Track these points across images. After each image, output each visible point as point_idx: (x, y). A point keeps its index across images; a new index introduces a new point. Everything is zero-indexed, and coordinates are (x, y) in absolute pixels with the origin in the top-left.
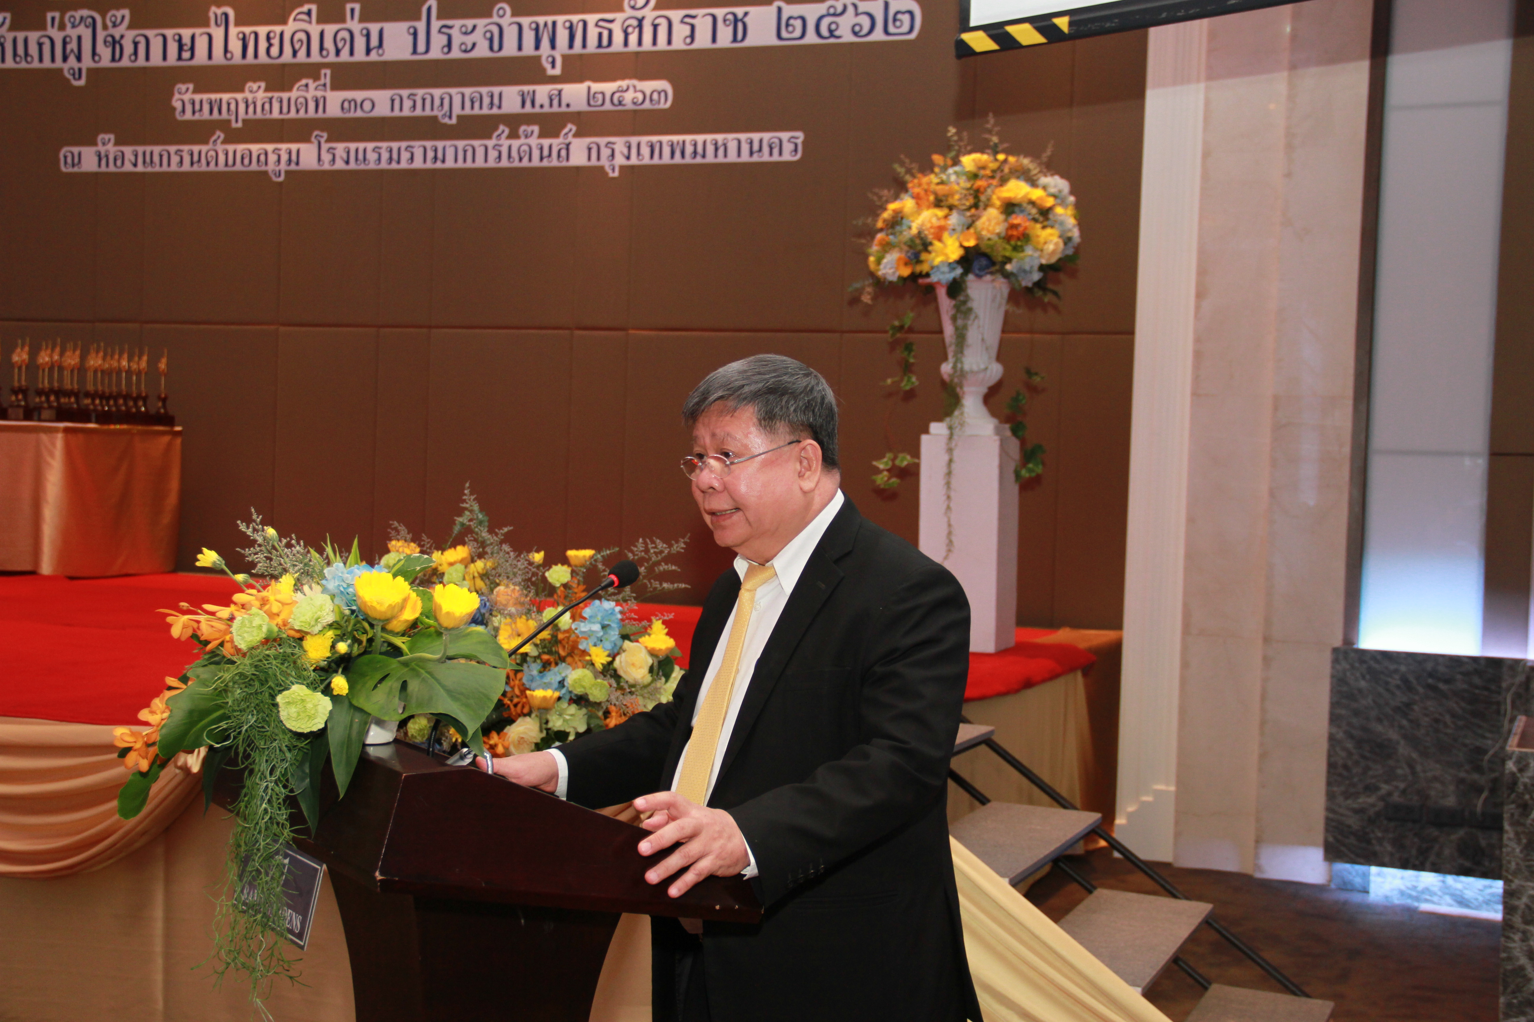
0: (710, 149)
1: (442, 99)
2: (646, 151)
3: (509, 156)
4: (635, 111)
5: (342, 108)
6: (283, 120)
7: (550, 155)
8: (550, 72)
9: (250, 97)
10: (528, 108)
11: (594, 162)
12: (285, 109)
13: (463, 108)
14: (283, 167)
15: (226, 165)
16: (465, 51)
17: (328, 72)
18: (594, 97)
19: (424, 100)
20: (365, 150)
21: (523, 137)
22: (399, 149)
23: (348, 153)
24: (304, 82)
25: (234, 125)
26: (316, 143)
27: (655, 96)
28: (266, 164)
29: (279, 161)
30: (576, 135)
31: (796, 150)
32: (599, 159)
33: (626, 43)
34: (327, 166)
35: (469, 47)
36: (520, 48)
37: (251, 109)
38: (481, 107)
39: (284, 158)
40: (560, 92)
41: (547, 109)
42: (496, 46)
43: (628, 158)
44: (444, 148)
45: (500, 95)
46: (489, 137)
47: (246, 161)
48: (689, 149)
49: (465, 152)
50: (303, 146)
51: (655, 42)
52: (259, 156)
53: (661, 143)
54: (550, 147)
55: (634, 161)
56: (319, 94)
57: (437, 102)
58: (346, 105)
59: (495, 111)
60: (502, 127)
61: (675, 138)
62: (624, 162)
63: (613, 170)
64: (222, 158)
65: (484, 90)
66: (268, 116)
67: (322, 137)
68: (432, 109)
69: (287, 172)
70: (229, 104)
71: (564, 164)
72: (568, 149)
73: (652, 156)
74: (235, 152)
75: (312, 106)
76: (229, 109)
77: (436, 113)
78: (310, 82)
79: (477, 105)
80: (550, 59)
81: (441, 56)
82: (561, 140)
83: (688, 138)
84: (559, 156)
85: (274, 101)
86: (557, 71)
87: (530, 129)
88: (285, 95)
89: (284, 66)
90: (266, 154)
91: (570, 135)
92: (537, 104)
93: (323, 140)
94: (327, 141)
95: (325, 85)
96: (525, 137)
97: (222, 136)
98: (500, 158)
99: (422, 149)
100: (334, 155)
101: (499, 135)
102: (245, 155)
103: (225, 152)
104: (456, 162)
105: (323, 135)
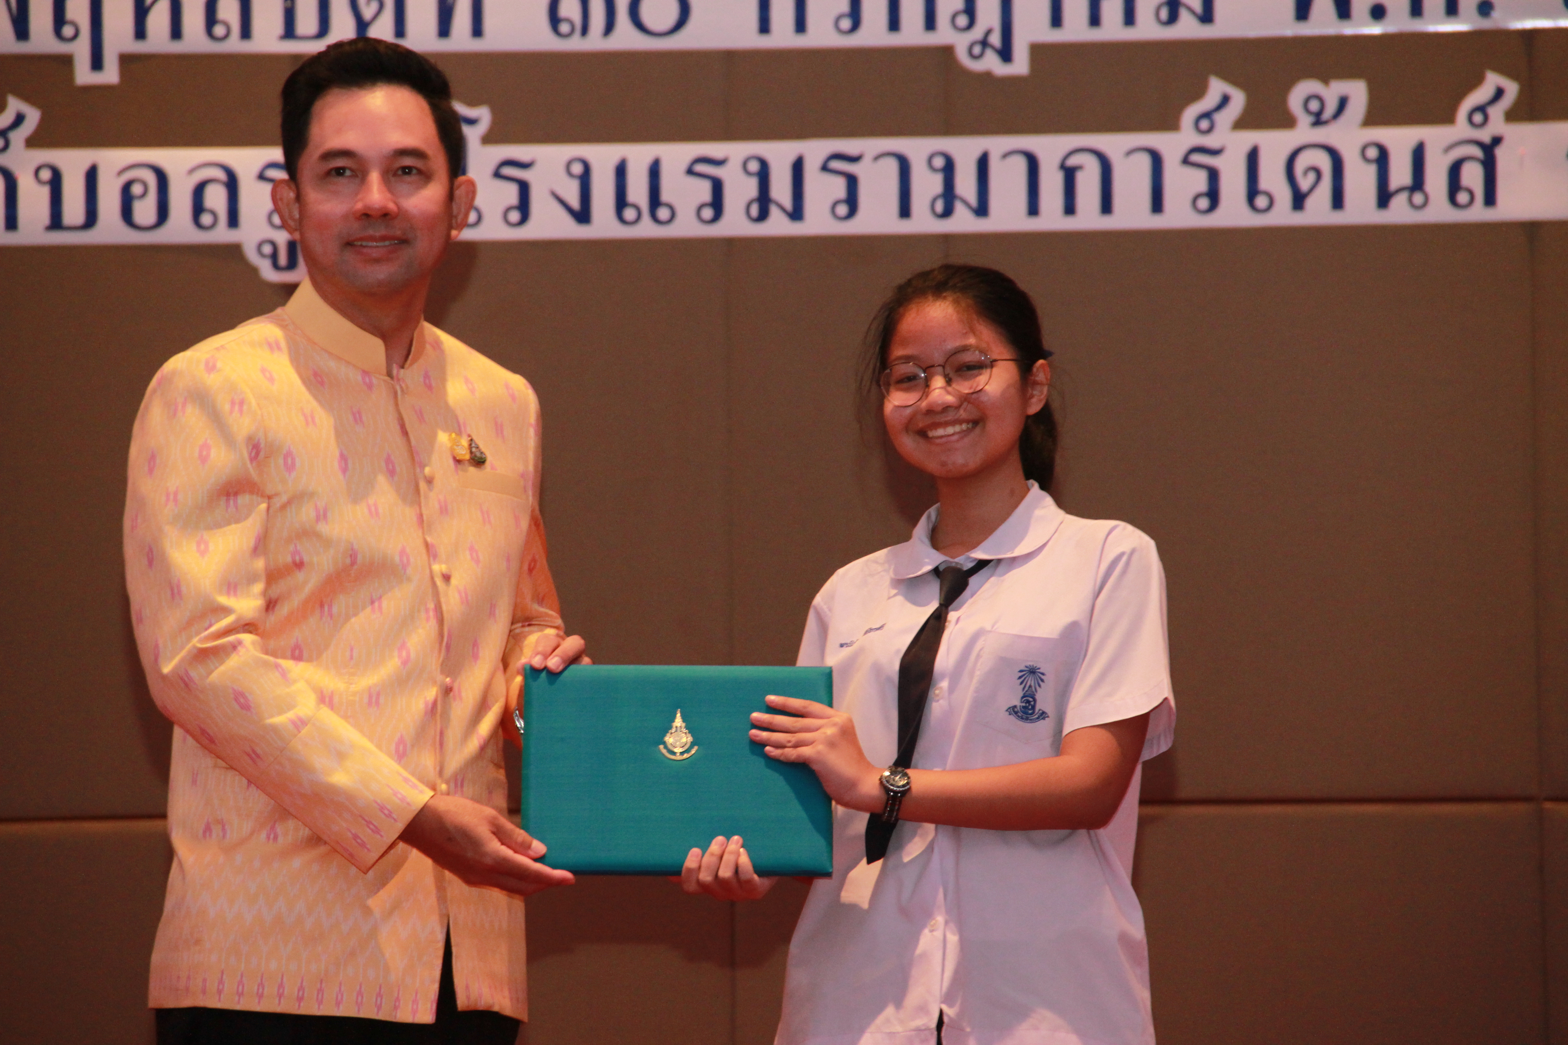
3: (1253, 191)
5: (554, 19)
7: (1418, 183)
10: (1323, 21)
12: (307, 19)
13: (1056, 21)
15: (56, 222)
20: (655, 171)
21: (1304, 120)
22: (798, 167)
23: (585, 181)
25: (84, 75)
28: (233, 220)
30: (1526, 111)
34: (493, 229)
37: (159, 18)
38: (1129, 18)
41: (1397, 23)
44: (983, 164)
46: (1170, 123)
47: (145, 210)
49: (1070, 175)
52: (199, 191)
54: (1418, 155)
58: (570, 7)
59: (1187, 28)
60: (1217, 87)
64: (33, 200)
66: (234, 45)
67: (471, 122)
68: (930, 23)
71: (1478, 213)
72: (1488, 164)
74: (92, 176)
75: (422, 10)
76: (60, 17)
77: (944, 35)
79: (1113, 8)
82: (1461, 128)
84: (1454, 185)
87: (1332, 92)
90: (232, 183)
91: (1497, 112)
92: (1360, 3)
93: (473, 134)
94: (488, 139)
96: (1310, 119)
97: (33, 116)
98: (1213, 195)
99: (892, 167)
100: (524, 188)
101: (1207, 115)
102: (137, 189)
103: (46, 175)
104: (1033, 209)
105: (483, 113)
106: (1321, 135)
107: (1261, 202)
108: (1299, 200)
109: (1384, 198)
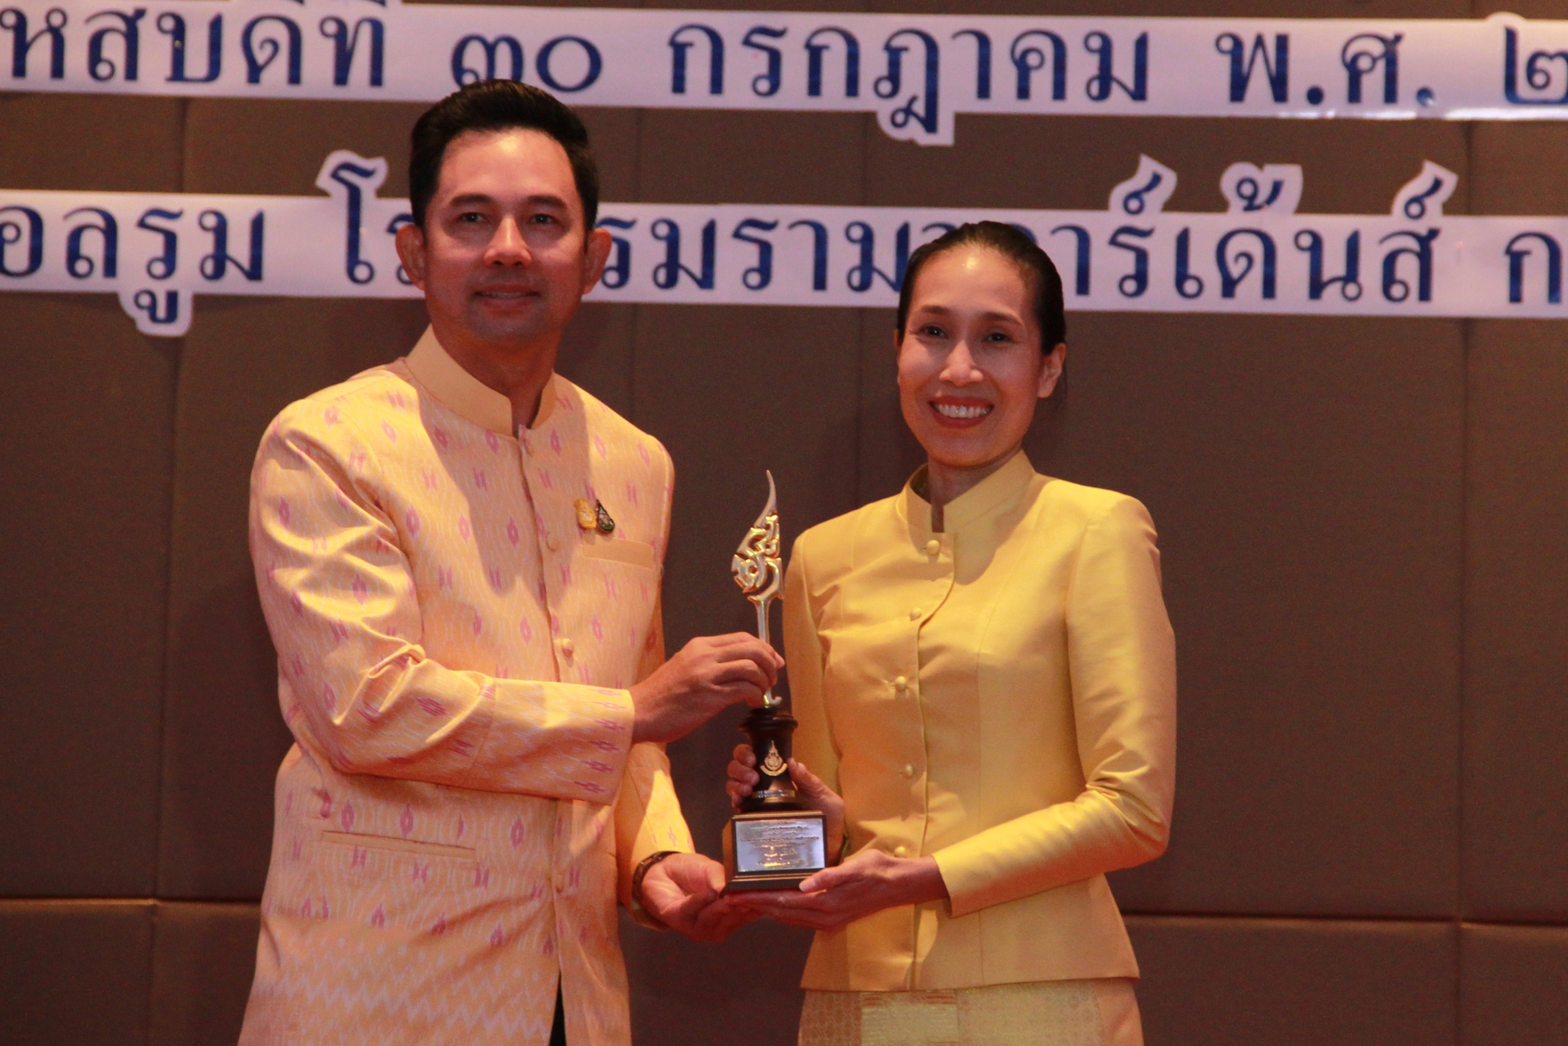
1: (894, 55)
3: (1182, 276)
5: (458, 66)
6: (184, 102)
7: (1351, 275)
9: (36, 9)
10: (1258, 102)
11: (1535, 303)
12: (196, 61)
13: (984, 90)
14: (189, 280)
18: (1531, 70)
19: (815, 54)
21: (1237, 204)
22: (709, 233)
26: (340, 193)
28: (110, 268)
29: (170, 258)
30: (1464, 204)
32: (1556, 290)
34: (384, 286)
37: (40, 55)
38: (1059, 91)
39: (195, 246)
40: (1391, 45)
41: (1334, 108)
44: (903, 233)
45: (1142, 44)
46: (1097, 200)
47: (17, 256)
50: (272, 206)
52: (75, 237)
54: (1353, 245)
56: (353, 11)
57: (873, 64)
58: (475, 57)
59: (1119, 103)
60: (1148, 166)
65: (1073, 28)
66: (119, 85)
67: (366, 174)
68: (852, 87)
69: (201, 302)
71: (1413, 307)
72: (1425, 258)
75: (319, 56)
77: (866, 100)
79: (1042, 81)
82: (1397, 219)
84: (1389, 278)
85: (147, 27)
87: (1266, 176)
88: (198, 11)
90: (110, 230)
91: (1434, 204)
92: (1297, 86)
93: (368, 187)
94: (383, 192)
96: (1244, 203)
98: (1141, 278)
99: (808, 235)
101: (1136, 195)
102: (8, 233)
105: (379, 166)
106: (1253, 220)
107: (1190, 287)
108: (1229, 287)
109: (1316, 288)
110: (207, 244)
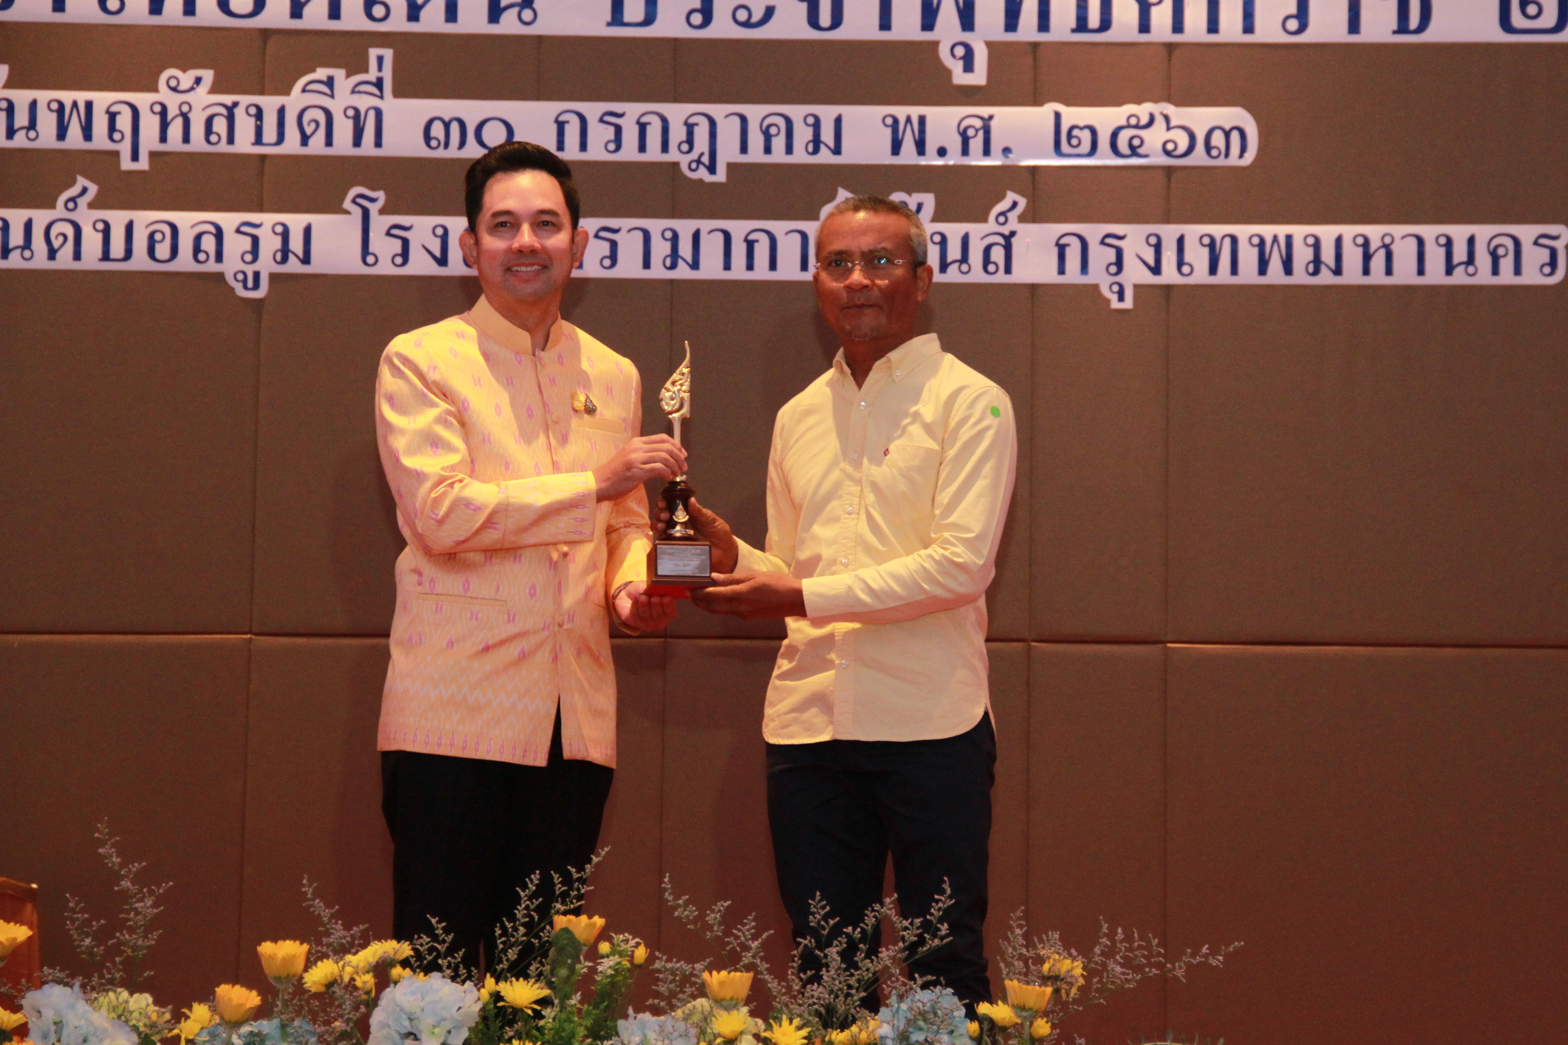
0: (1352, 257)
1: (690, 128)
2: (1197, 256)
4: (1169, 171)
5: (427, 137)
6: (263, 158)
7: (964, 258)
8: (960, 78)
9: (173, 102)
10: (908, 156)
11: (1073, 275)
12: (270, 133)
13: (744, 149)
14: (266, 264)
15: (106, 256)
16: (747, 24)
17: (388, 54)
18: (1070, 136)
19: (643, 128)
23: (444, 239)
24: (321, 73)
25: (126, 164)
26: (357, 212)
27: (1218, 139)
28: (219, 257)
29: (255, 251)
30: (1031, 216)
31: (1553, 263)
32: (1084, 267)
33: (1144, 26)
34: (384, 268)
35: (756, 17)
36: (885, 24)
37: (175, 130)
38: (789, 150)
39: (270, 244)
40: (987, 122)
41: (953, 159)
42: (825, 19)
43: (1156, 270)
44: (696, 236)
45: (838, 121)
46: (813, 215)
47: (163, 250)
48: (1302, 255)
49: (750, 245)
50: (316, 220)
51: (1213, 26)
52: (198, 238)
53: (1234, 240)
54: (965, 242)
55: (1170, 275)
56: (364, 102)
57: (677, 134)
58: (437, 130)
59: (825, 157)
61: (1268, 231)
62: (1148, 278)
63: (1121, 298)
64: (92, 242)
65: (797, 112)
66: (223, 147)
67: (373, 200)
68: (665, 148)
69: (274, 278)
70: (112, 117)
71: (1001, 278)
72: (1008, 248)
73: (1213, 269)
74: (129, 228)
75: (343, 130)
76: (112, 127)
77: (673, 155)
78: (339, 74)
79: (779, 143)
80: (960, 51)
81: (687, 33)
82: (991, 225)
83: (1299, 231)
84: (987, 260)
85: (239, 113)
86: (979, 77)
87: (913, 200)
88: (270, 103)
89: (266, 34)
90: (219, 234)
91: (1013, 216)
92: (931, 146)
93: (374, 208)
94: (382, 211)
95: (379, 84)
97: (93, 189)
99: (639, 235)
100: (405, 243)
102: (158, 237)
103: (100, 226)
104: (727, 267)
105: (381, 195)
109: (944, 266)
110: (277, 242)
